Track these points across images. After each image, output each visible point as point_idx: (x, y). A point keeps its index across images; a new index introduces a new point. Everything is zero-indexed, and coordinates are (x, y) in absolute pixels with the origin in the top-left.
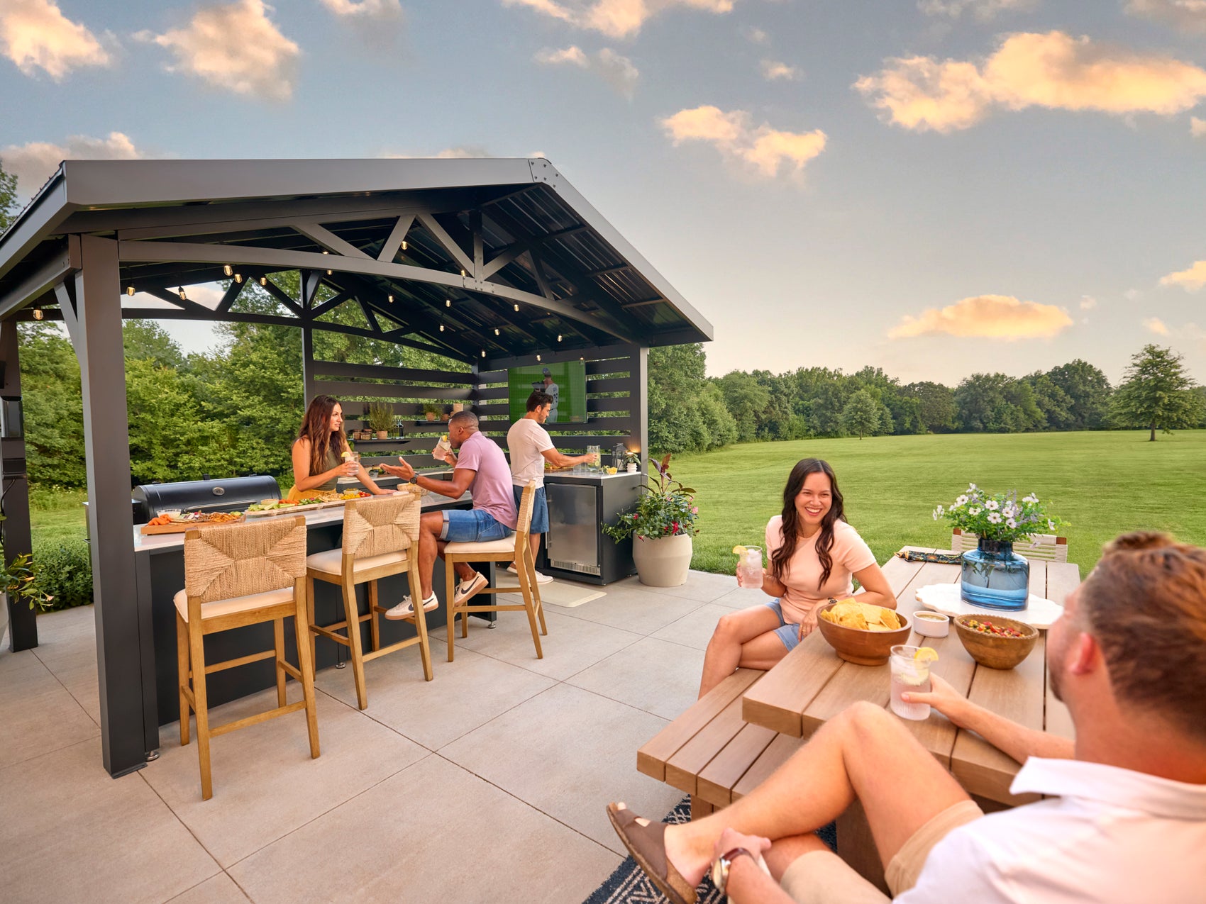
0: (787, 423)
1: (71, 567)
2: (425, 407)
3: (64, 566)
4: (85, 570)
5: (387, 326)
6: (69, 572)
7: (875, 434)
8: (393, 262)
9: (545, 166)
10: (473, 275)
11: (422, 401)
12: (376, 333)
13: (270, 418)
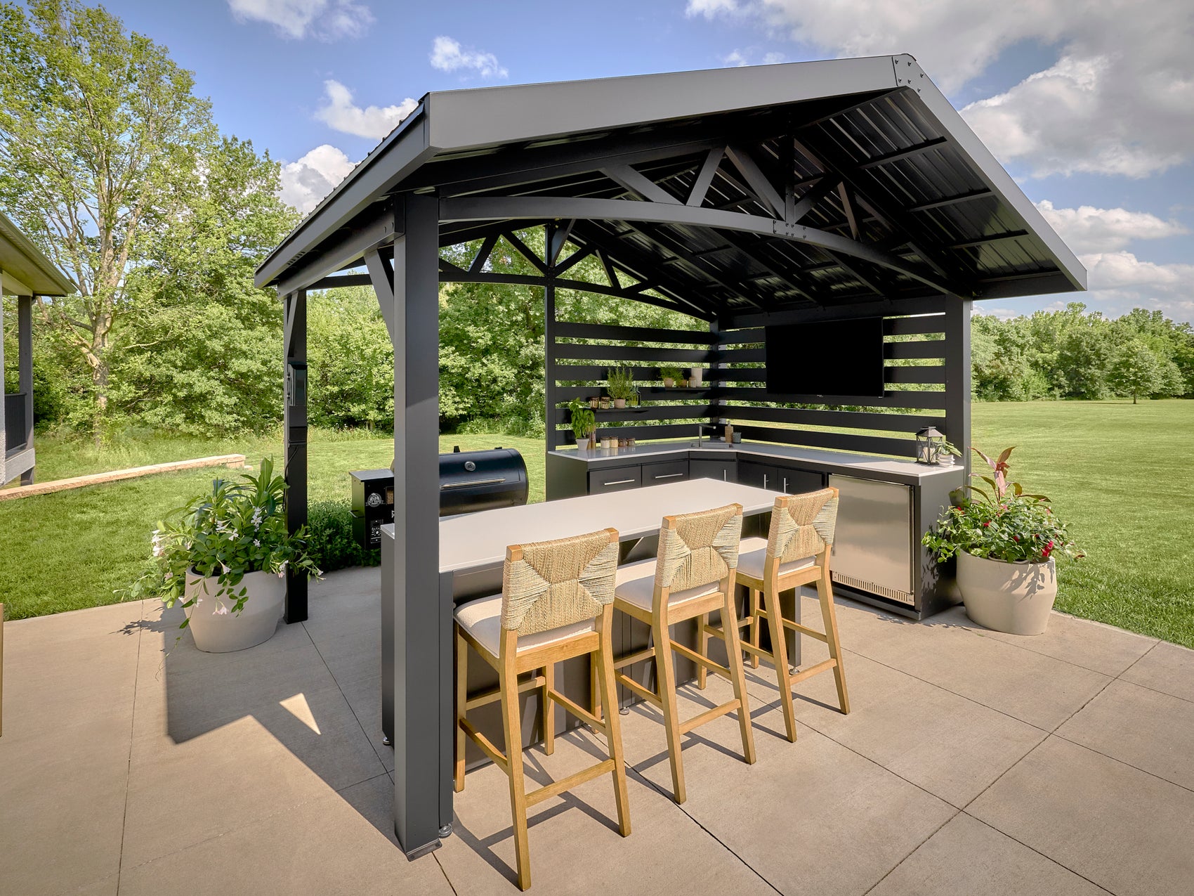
0: (1020, 380)
1: (331, 531)
2: (662, 371)
3: (325, 529)
4: (342, 533)
5: (625, 281)
6: (328, 536)
7: (1155, 396)
8: (701, 206)
9: (909, 64)
10: (783, 217)
11: (660, 365)
12: (615, 290)
13: (461, 367)
